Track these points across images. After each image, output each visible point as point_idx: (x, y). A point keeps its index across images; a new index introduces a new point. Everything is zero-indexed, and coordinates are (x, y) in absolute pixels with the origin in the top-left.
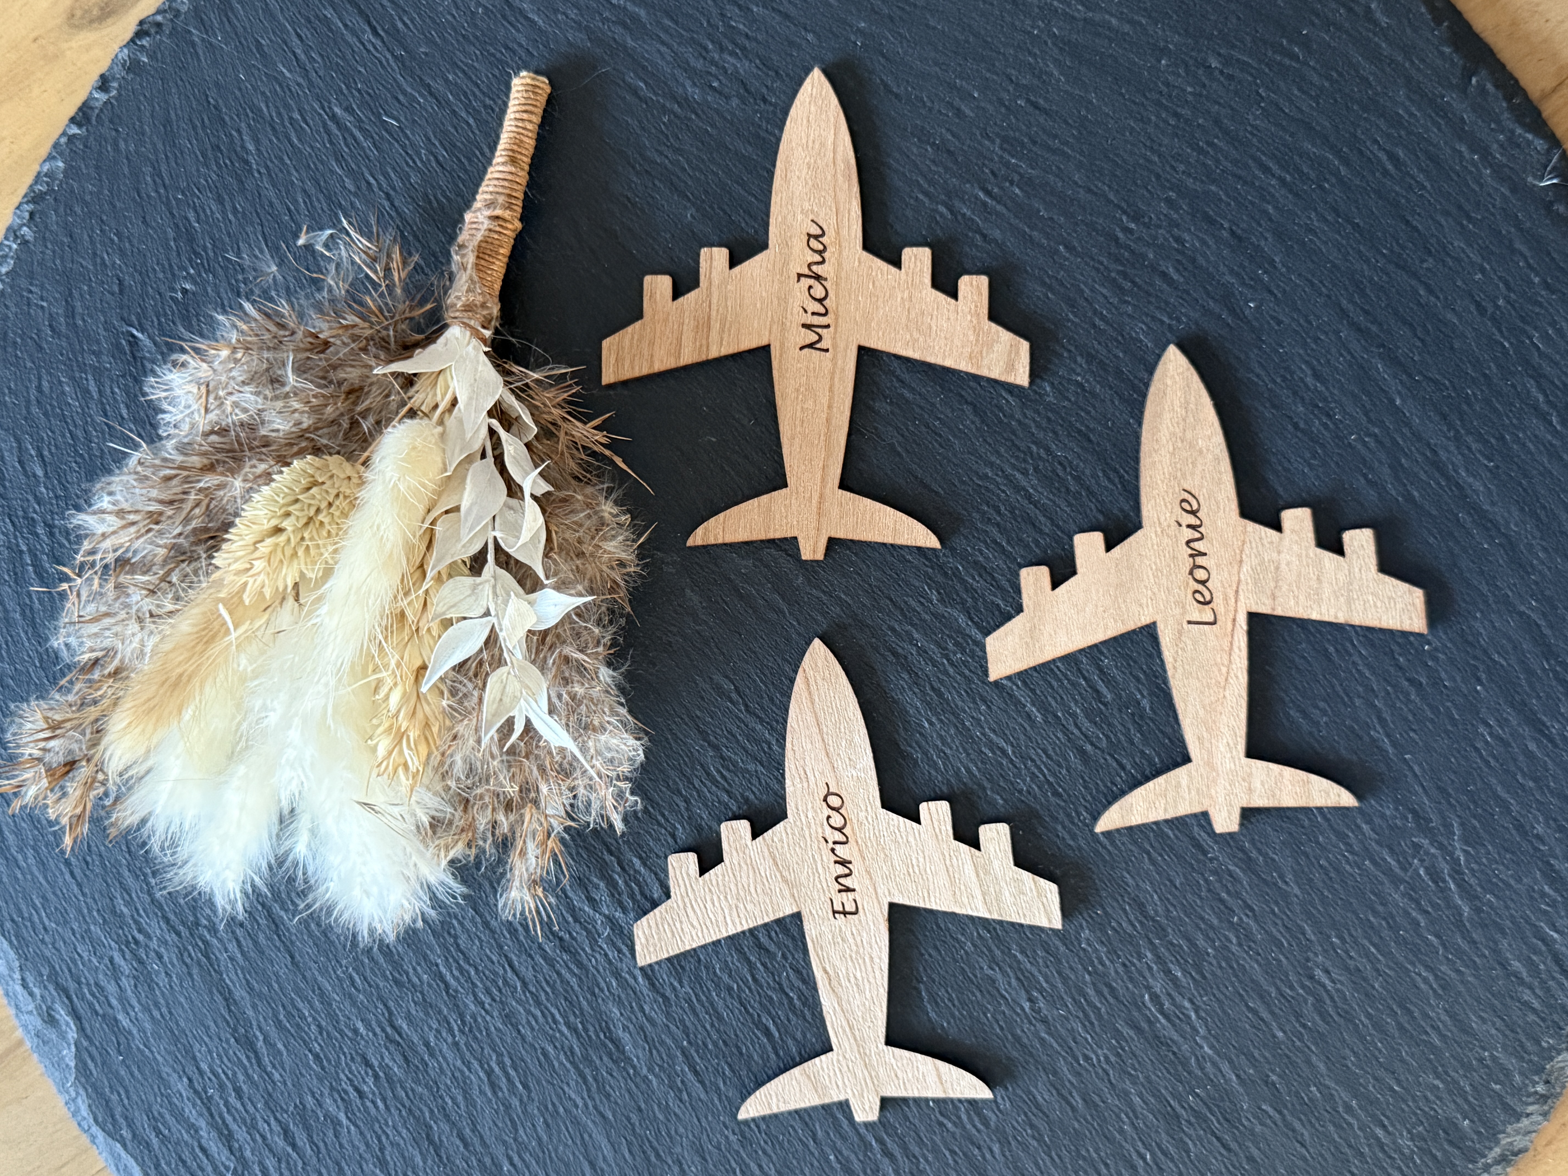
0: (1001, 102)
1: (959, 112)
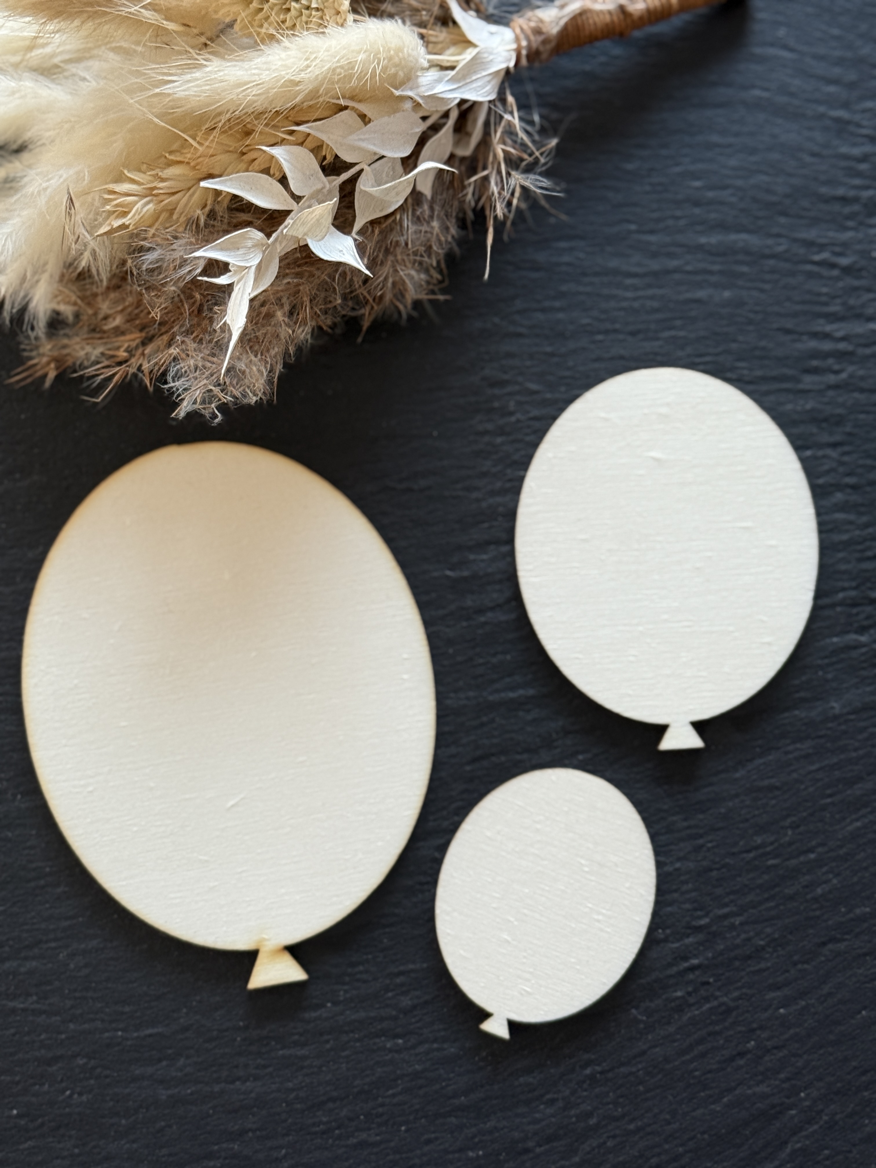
0: (761, 1028)
1: (777, 987)
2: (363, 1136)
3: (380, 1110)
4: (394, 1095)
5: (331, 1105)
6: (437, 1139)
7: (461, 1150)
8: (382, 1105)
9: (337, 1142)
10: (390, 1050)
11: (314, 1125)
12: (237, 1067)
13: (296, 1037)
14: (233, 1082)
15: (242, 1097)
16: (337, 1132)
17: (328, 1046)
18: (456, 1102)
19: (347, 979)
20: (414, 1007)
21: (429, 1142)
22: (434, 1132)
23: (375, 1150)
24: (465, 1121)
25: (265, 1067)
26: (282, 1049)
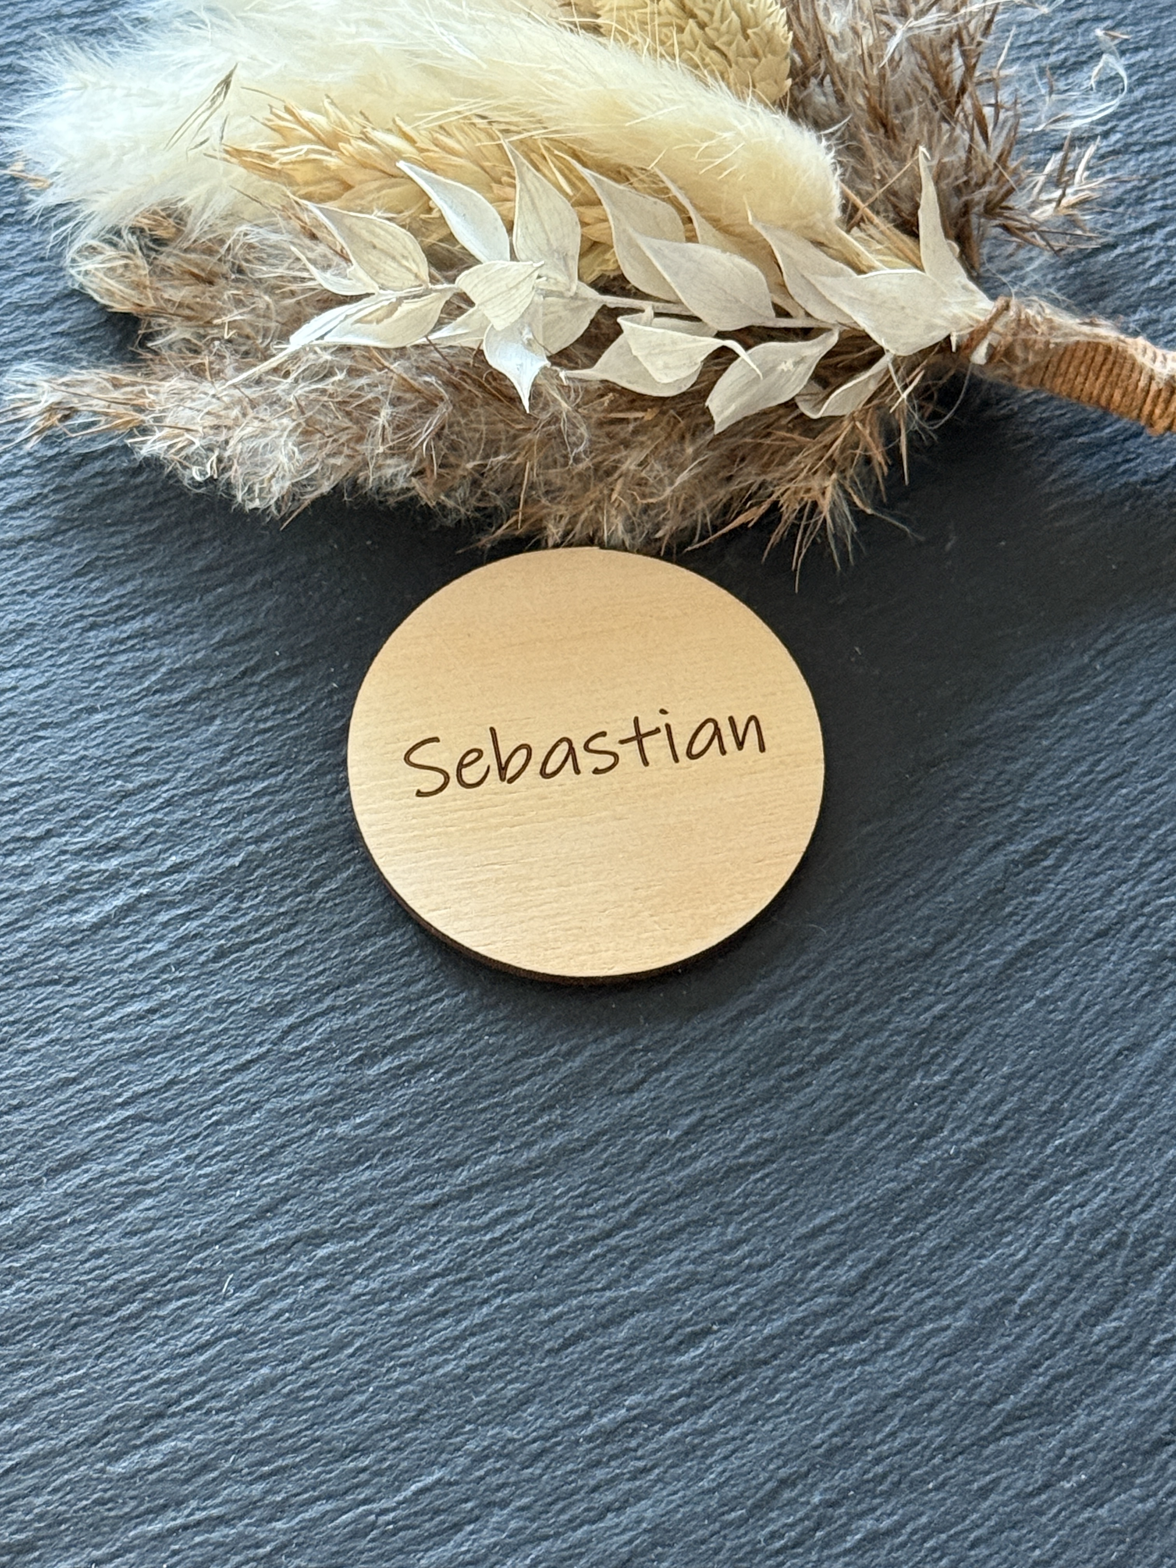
2: (868, 1523)
3: (879, 1469)
4: (893, 1435)
5: (787, 1494)
6: (996, 1482)
7: (1046, 1486)
8: (878, 1460)
9: (826, 1553)
10: (853, 1364)
11: (773, 1536)
12: (595, 1489)
13: (682, 1401)
14: (601, 1517)
15: (626, 1537)
16: (819, 1534)
17: (743, 1395)
18: (1006, 1406)
19: (730, 1274)
20: (864, 1277)
21: (984, 1492)
22: (987, 1473)
23: (897, 1541)
24: (1031, 1433)
25: (646, 1470)
26: (663, 1431)
